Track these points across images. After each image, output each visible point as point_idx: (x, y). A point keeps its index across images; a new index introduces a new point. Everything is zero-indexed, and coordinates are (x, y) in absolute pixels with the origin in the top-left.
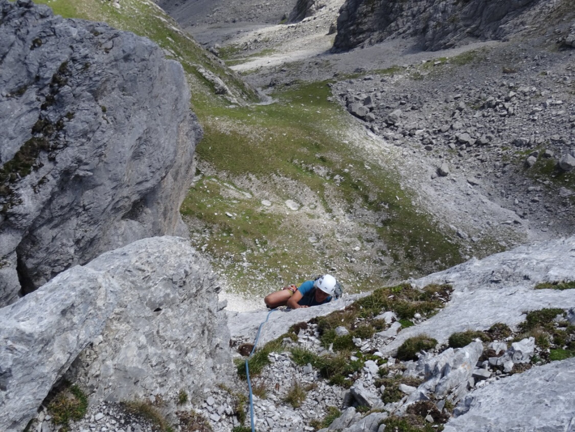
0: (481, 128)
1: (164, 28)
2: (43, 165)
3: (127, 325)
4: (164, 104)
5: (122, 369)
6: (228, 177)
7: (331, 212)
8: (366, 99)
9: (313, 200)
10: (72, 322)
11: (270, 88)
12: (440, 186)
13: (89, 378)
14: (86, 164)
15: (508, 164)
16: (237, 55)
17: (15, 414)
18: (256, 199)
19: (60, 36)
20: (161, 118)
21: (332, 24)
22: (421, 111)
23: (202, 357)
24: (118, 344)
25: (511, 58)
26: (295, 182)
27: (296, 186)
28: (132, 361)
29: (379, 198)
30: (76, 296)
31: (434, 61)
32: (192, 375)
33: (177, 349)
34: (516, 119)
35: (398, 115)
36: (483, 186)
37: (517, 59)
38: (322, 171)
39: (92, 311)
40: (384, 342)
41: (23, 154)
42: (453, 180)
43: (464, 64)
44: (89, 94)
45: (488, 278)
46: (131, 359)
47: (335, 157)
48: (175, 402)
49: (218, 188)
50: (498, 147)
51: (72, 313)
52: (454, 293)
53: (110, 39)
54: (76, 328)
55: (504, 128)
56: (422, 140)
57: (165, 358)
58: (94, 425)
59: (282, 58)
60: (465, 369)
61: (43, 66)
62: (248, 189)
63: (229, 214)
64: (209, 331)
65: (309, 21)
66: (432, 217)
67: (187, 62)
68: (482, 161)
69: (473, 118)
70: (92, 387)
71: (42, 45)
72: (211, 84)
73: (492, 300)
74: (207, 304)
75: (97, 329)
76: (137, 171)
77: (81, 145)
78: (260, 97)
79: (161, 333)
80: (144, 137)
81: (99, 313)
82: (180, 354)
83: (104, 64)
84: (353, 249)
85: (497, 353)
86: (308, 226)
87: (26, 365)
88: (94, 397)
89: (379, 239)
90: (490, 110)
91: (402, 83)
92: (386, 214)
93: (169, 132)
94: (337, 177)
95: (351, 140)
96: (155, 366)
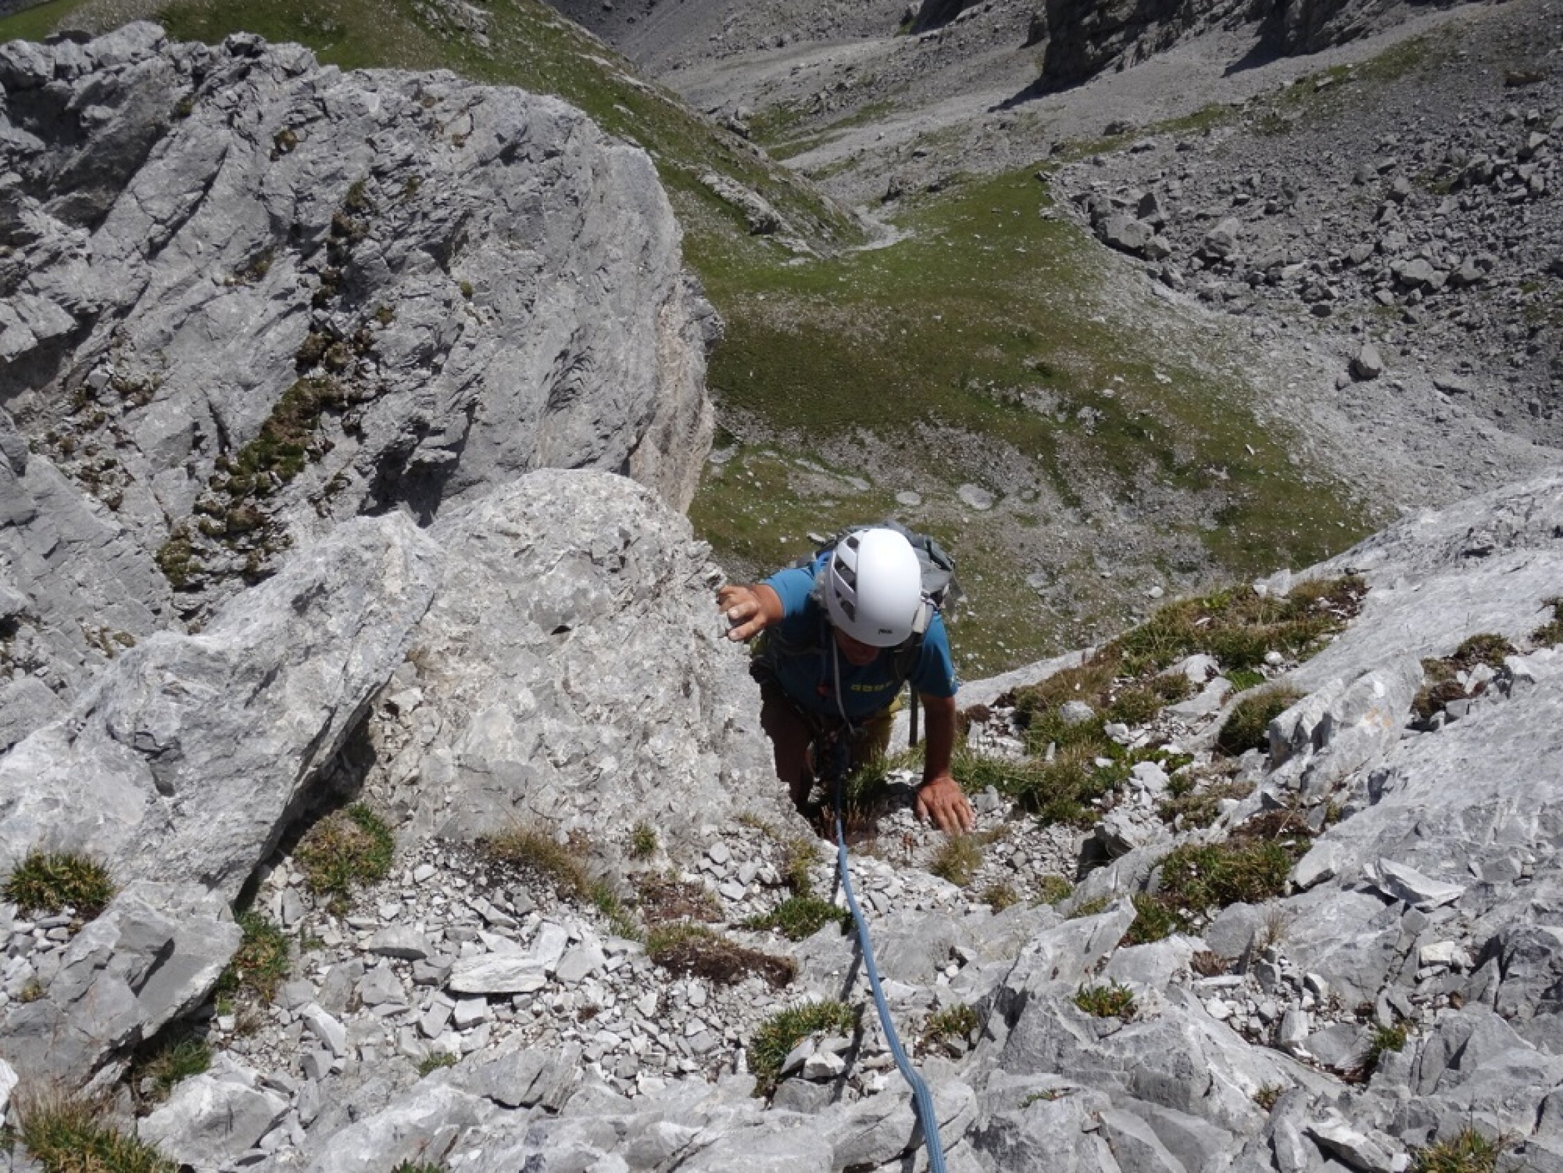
0: (1460, 239)
1: (605, 83)
2: (332, 446)
3: (484, 666)
4: (613, 261)
5: (475, 766)
6: (803, 443)
7: (1078, 505)
8: (1142, 201)
9: (1028, 479)
10: (326, 632)
11: (889, 203)
12: (1362, 407)
13: (393, 788)
14: (438, 432)
15: (1542, 327)
16: (798, 130)
17: (206, 855)
18: (883, 491)
19: (340, 118)
20: (610, 296)
21: (1035, 18)
22: (1291, 216)
23: (688, 747)
24: (464, 709)
25: (1525, 44)
26: (976, 438)
27: (981, 447)
28: (503, 751)
29: (1200, 455)
30: (327, 564)
31: (1316, 77)
32: (668, 792)
33: (618, 724)
34: (1554, 204)
35: (1232, 234)
36: (1479, 394)
37: (1541, 44)
38: (1044, 401)
39: (375, 606)
40: (1189, 728)
41: (281, 422)
42: (1395, 386)
43: (1397, 77)
44: (425, 255)
45: (1457, 548)
46: (500, 745)
47: (1075, 361)
48: (624, 852)
49: (783, 473)
50: (1509, 285)
51: (322, 608)
52: (1370, 595)
53: (462, 112)
54: (338, 648)
55: (1521, 233)
56: (1300, 291)
57: (589, 746)
58: (412, 893)
59: (912, 122)
60: (1377, 725)
61: (305, 198)
62: (858, 467)
63: (815, 536)
64: (703, 686)
65: (973, 16)
66: (1347, 489)
67: (672, 161)
68: (1470, 327)
69: (1436, 215)
70: (402, 805)
71: (298, 146)
72: (738, 211)
73: (1465, 588)
74: (690, 618)
75: (392, 650)
76: (565, 438)
77: (421, 385)
78: (864, 229)
79: (575, 687)
80: (574, 350)
81: (393, 610)
82: (628, 738)
83: (456, 176)
84: (1146, 593)
85: (1469, 690)
86: (1022, 546)
87: (216, 731)
88: (409, 829)
89: (1212, 560)
90: (1480, 189)
91: (1234, 149)
92: (1224, 494)
93: (634, 331)
94: (1085, 412)
95: (1112, 313)
96: (565, 765)
